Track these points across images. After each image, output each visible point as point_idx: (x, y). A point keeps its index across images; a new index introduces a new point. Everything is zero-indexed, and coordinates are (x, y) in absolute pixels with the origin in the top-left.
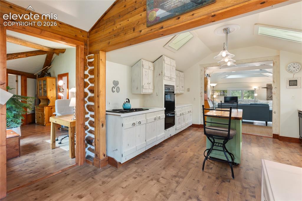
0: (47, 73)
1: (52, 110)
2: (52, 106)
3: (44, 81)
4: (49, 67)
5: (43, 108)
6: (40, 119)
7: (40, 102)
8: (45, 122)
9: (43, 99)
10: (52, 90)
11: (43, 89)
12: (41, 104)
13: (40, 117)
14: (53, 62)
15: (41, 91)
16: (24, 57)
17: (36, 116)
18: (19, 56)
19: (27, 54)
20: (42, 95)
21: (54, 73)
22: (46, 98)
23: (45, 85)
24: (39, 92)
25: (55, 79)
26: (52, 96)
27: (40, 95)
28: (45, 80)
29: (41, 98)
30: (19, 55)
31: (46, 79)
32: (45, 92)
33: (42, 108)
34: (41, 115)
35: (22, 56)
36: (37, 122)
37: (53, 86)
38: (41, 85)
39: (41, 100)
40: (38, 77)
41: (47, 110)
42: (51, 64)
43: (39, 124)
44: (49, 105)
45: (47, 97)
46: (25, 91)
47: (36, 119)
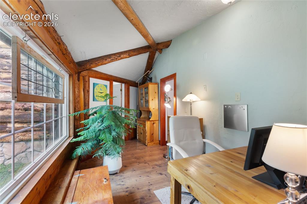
0: (149, 78)
1: (153, 126)
2: (154, 121)
3: (145, 89)
4: (150, 71)
5: (145, 122)
6: (142, 135)
7: (141, 114)
8: (147, 141)
9: (144, 111)
10: (154, 100)
11: (144, 98)
12: (142, 116)
13: (141, 133)
14: (154, 65)
15: (142, 101)
16: (126, 58)
17: (137, 131)
18: (122, 56)
19: (130, 52)
20: (143, 106)
21: (155, 78)
22: (147, 110)
23: (147, 93)
24: (141, 102)
25: (157, 85)
26: (154, 108)
27: (141, 106)
28: (147, 88)
29: (142, 109)
30: (122, 54)
31: (148, 85)
32: (147, 102)
33: (143, 123)
34: (142, 130)
35: (125, 56)
36: (138, 138)
37: (156, 94)
38: (142, 94)
39: (143, 112)
40: (139, 85)
41: (149, 126)
42: (152, 68)
43: (140, 141)
44: (151, 119)
45: (149, 109)
46: (128, 101)
47: (137, 135)
